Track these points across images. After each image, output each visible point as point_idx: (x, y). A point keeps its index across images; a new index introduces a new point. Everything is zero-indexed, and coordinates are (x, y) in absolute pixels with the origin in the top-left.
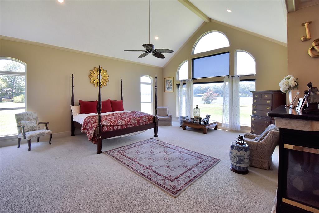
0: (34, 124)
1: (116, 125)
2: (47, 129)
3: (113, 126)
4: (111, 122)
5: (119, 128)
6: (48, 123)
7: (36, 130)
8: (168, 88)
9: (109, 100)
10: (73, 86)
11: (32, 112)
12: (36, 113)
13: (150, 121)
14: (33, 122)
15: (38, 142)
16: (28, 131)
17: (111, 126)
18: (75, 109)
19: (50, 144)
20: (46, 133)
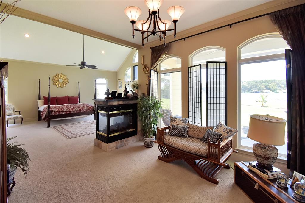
0: (12, 112)
1: (62, 111)
2: (20, 115)
3: (60, 112)
4: (58, 109)
5: (64, 113)
6: (21, 111)
7: (13, 115)
8: (120, 87)
9: (67, 96)
10: (39, 87)
11: (11, 104)
12: (13, 105)
13: (90, 110)
14: (11, 111)
15: (14, 123)
16: (7, 116)
17: (58, 111)
18: (40, 102)
19: (22, 124)
20: (19, 117)
